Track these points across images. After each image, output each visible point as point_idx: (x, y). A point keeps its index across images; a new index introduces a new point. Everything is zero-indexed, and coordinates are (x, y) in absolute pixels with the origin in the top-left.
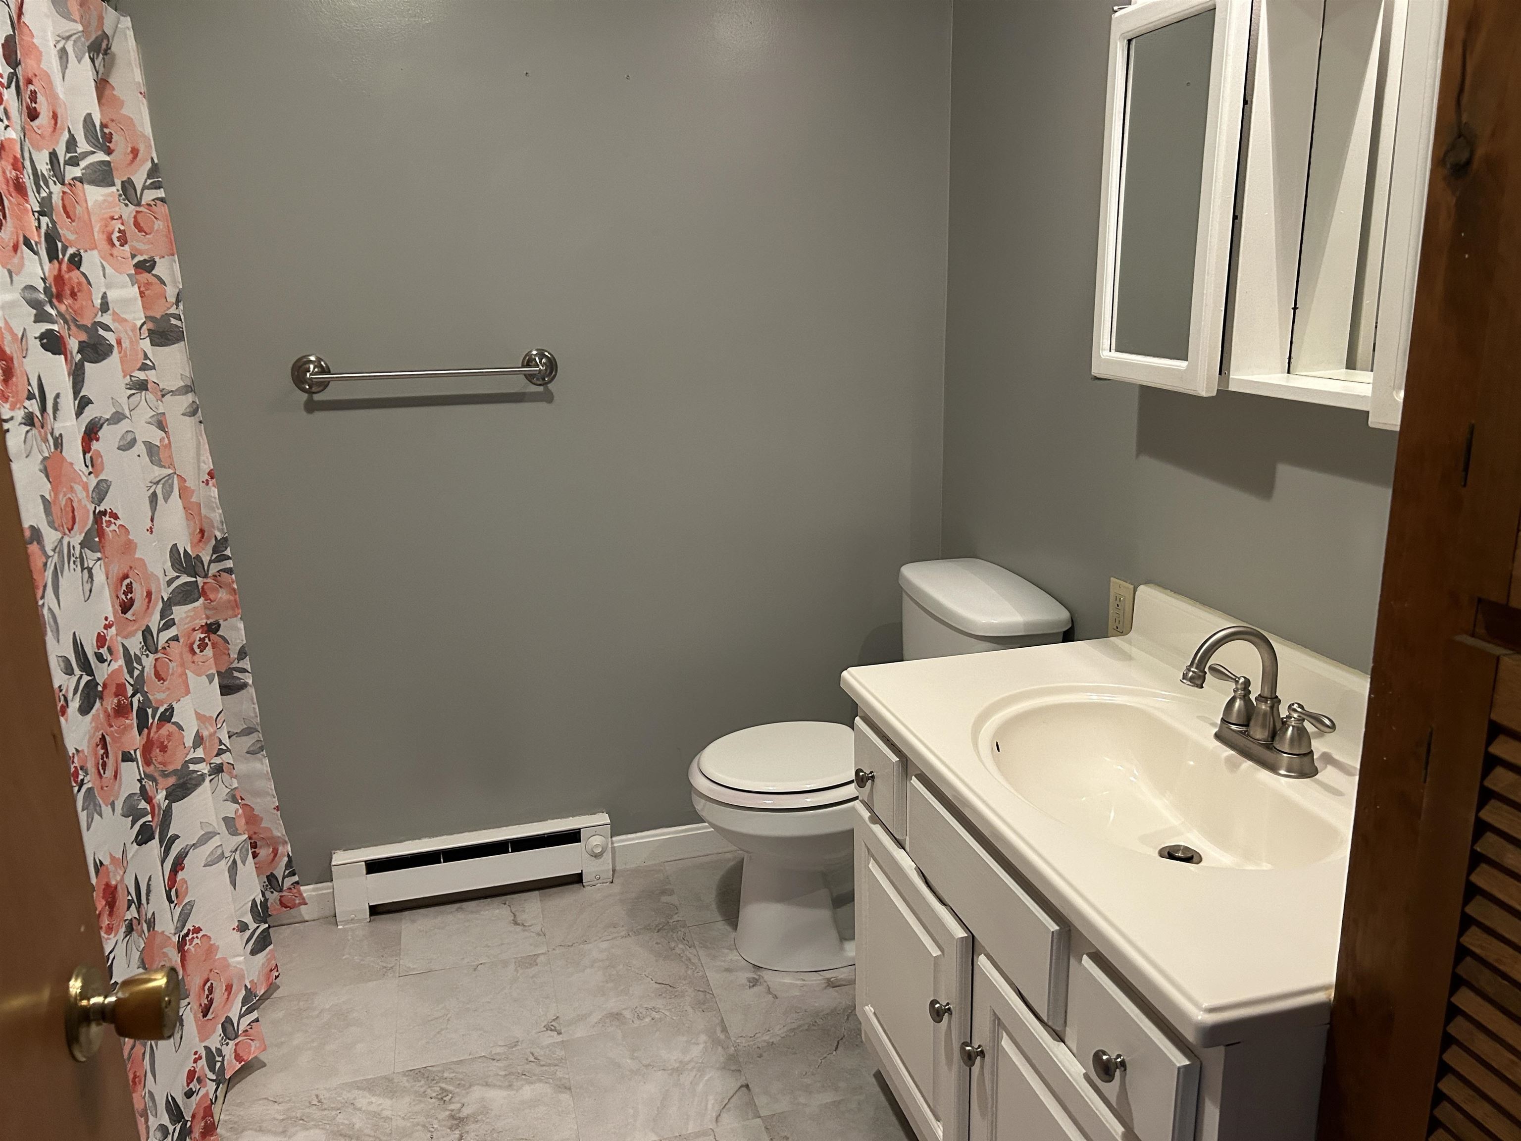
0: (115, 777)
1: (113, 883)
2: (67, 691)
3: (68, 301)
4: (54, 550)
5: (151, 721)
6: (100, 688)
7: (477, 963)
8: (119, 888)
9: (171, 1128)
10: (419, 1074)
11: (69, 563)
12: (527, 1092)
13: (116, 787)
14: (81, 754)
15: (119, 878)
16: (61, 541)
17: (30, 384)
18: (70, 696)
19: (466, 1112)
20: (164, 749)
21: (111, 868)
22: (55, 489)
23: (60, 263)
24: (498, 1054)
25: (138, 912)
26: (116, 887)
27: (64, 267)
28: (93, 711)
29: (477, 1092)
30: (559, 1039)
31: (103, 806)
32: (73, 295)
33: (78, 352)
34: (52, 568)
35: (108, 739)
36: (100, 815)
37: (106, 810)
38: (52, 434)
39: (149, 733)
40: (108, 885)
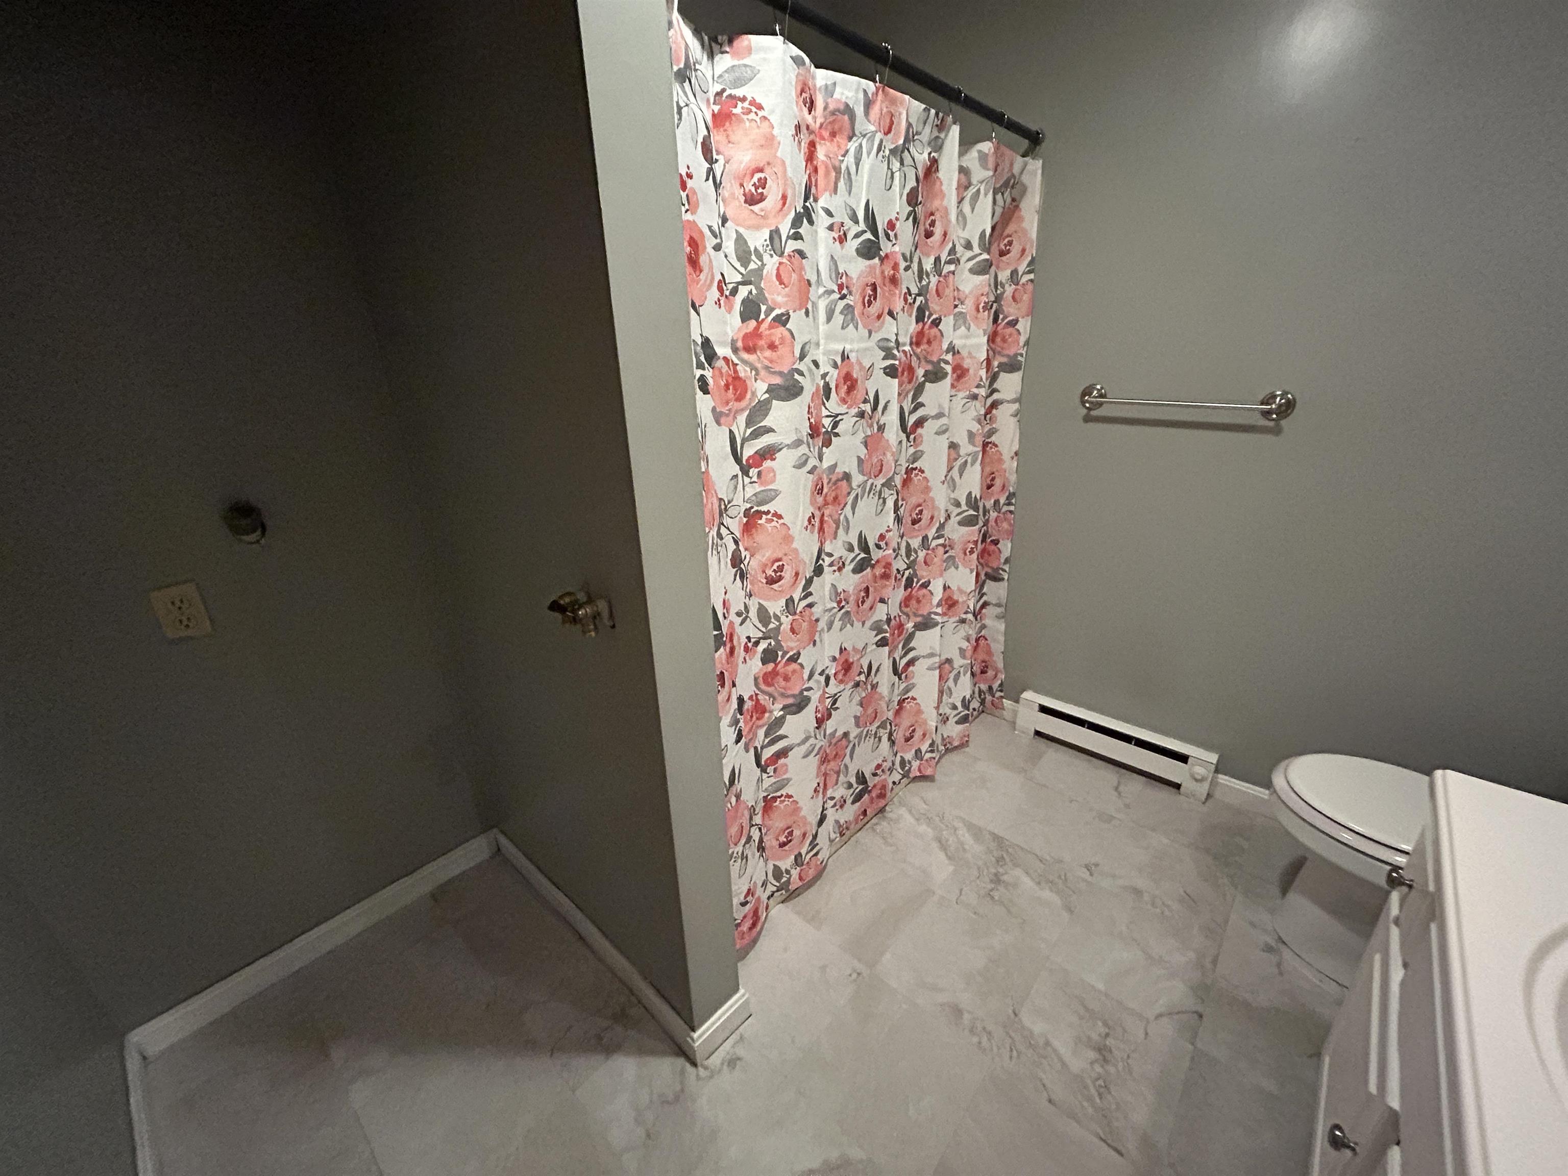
0: (871, 608)
1: (851, 660)
2: (846, 560)
3: (924, 346)
4: (859, 486)
5: (914, 585)
6: (873, 562)
7: (1075, 798)
8: (855, 665)
9: (855, 785)
10: (997, 838)
11: (869, 494)
12: (1046, 894)
13: (870, 614)
14: (846, 593)
15: (855, 659)
16: (866, 481)
17: (867, 394)
18: (847, 563)
19: (1005, 878)
20: (918, 601)
21: (852, 653)
22: (870, 454)
23: (924, 325)
24: (1046, 860)
25: (866, 679)
26: (852, 663)
27: (927, 327)
28: (865, 572)
29: (1018, 872)
30: (1090, 879)
31: (855, 622)
32: (929, 342)
33: (923, 376)
34: (854, 495)
35: (871, 589)
36: (852, 625)
37: (857, 624)
38: (877, 423)
39: (911, 592)
40: (846, 661)
